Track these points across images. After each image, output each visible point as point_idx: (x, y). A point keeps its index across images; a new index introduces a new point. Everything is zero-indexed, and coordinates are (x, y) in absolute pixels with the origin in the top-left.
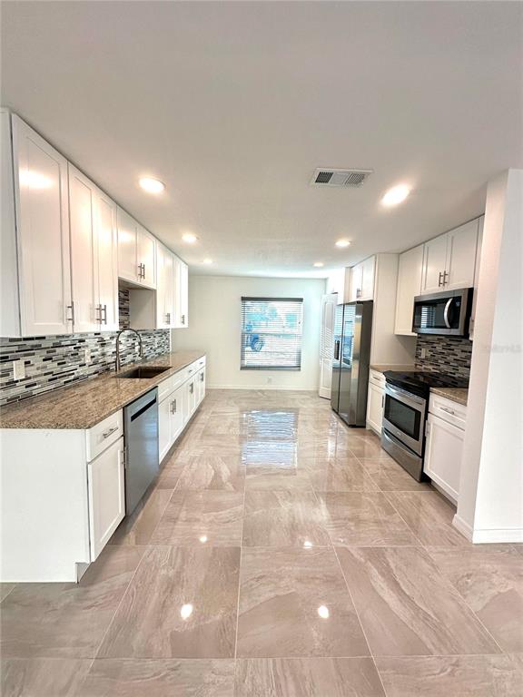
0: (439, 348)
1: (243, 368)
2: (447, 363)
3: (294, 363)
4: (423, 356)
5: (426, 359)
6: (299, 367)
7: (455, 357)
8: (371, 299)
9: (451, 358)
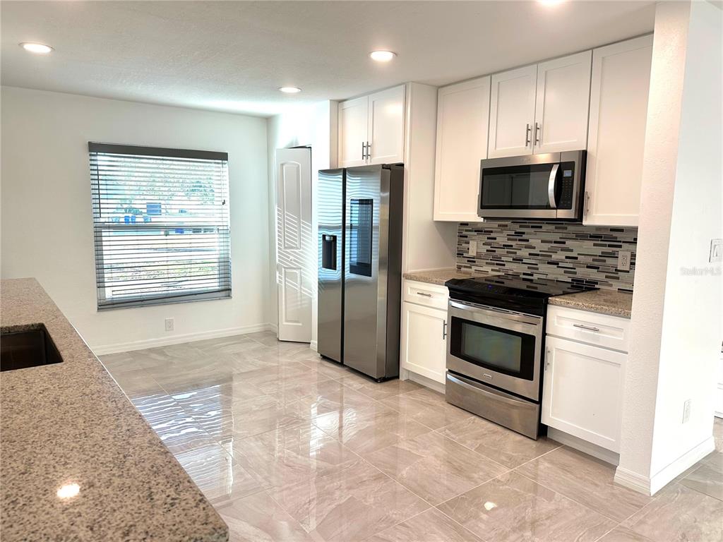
0: (502, 239)
1: (105, 306)
2: (518, 260)
3: (214, 285)
4: (472, 253)
5: (479, 256)
6: (226, 291)
7: (532, 251)
8: (400, 161)
9: (524, 253)
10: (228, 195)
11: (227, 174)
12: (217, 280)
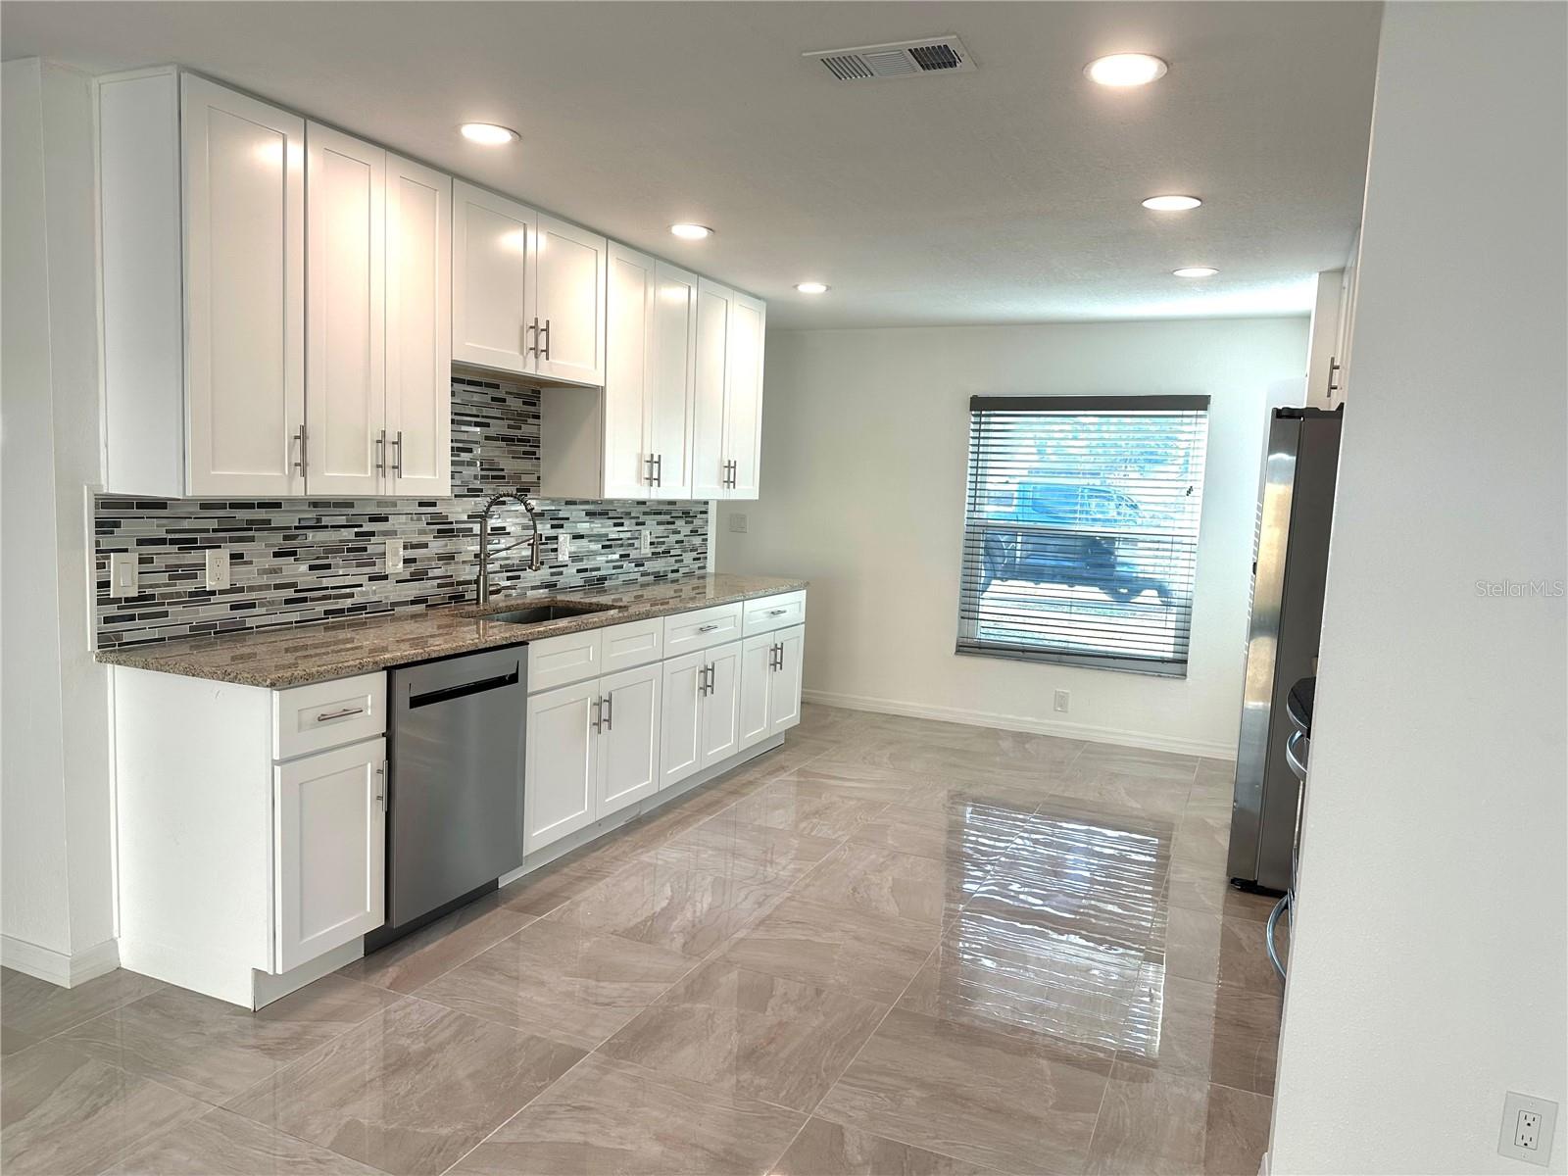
1: (968, 648)
3: (1163, 648)
6: (1179, 662)
10: (1201, 477)
11: (1204, 436)
12: (1172, 640)
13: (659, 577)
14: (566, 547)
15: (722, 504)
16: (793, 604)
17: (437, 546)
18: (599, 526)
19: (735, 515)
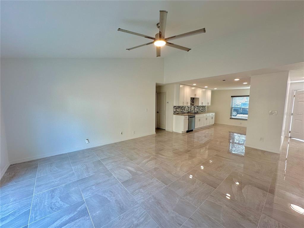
1: (231, 118)
13: (202, 112)
14: (196, 109)
15: (207, 106)
16: (214, 114)
17: (188, 109)
18: (198, 108)
19: (208, 107)
